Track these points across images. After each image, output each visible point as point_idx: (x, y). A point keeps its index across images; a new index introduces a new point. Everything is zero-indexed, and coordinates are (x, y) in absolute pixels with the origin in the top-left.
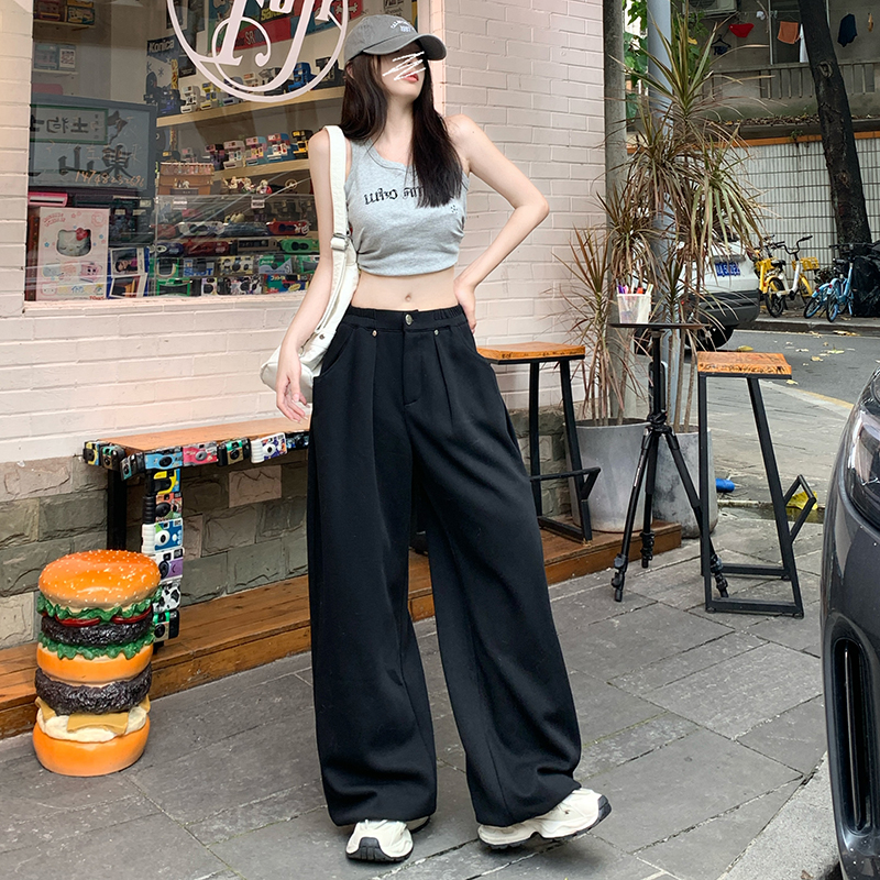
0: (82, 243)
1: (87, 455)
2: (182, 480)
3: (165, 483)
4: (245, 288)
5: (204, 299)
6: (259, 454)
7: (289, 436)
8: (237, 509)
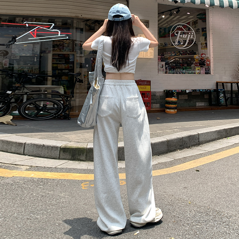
1: (164, 91)
2: (176, 93)
3: (175, 94)
4: (179, 73)
5: (175, 74)
6: (187, 91)
7: (192, 90)
8: (180, 99)
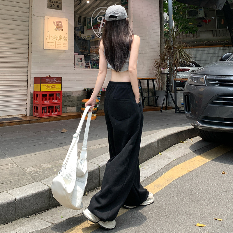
0: (81, 60)
1: (84, 90)
2: (101, 93)
